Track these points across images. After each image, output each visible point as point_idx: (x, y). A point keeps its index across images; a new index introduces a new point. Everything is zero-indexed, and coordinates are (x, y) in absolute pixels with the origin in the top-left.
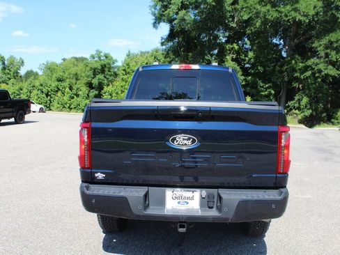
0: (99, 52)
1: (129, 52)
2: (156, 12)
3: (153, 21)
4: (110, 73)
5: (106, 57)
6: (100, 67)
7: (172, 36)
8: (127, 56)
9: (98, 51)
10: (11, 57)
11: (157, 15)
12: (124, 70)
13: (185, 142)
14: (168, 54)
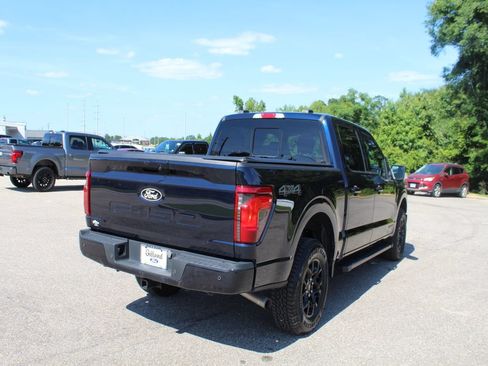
0: (353, 92)
1: (404, 91)
2: (436, 29)
3: (431, 44)
4: (366, 122)
5: (363, 99)
6: (352, 114)
7: (463, 65)
8: (401, 96)
9: (350, 91)
10: (251, 100)
11: (437, 34)
12: (387, 118)
13: (152, 196)
14: (457, 92)
